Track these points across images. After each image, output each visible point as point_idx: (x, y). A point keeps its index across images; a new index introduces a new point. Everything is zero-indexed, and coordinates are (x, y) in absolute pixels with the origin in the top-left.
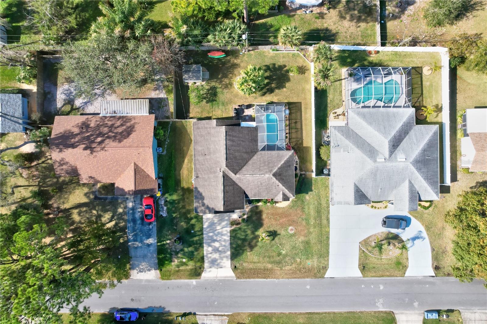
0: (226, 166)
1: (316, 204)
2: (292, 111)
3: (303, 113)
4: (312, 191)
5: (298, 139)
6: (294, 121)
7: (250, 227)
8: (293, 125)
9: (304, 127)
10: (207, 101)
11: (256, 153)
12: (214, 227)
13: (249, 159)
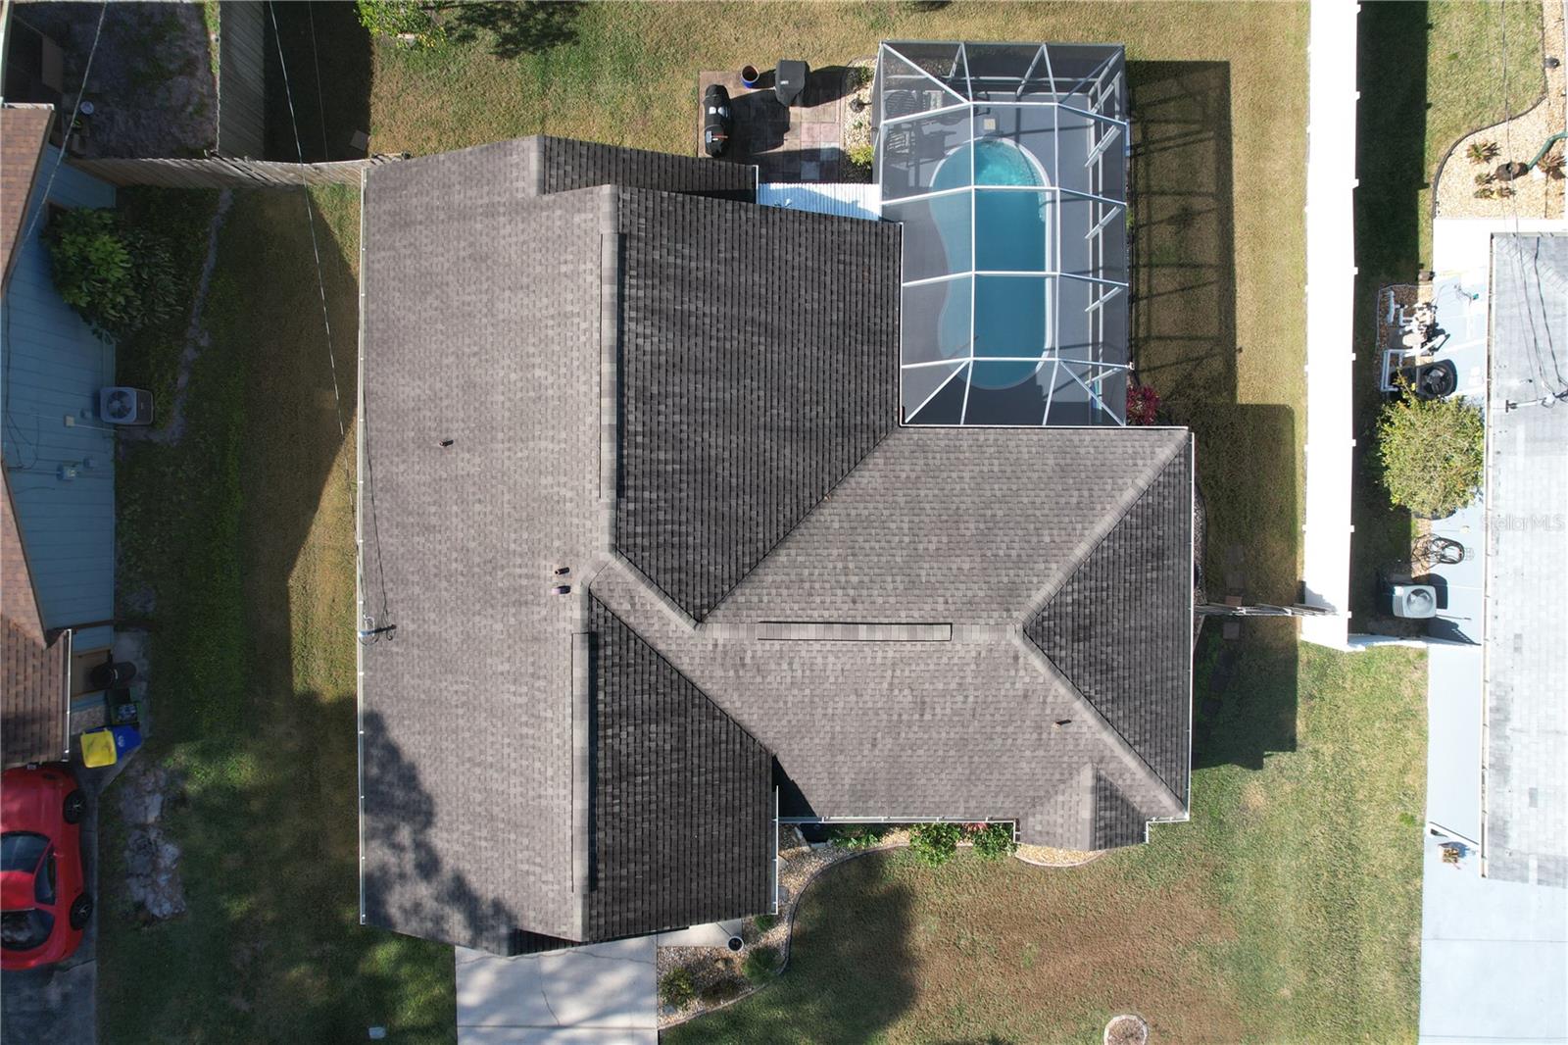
0: (617, 548)
1: (1321, 844)
2: (1157, 132)
3: (1238, 148)
4: (1289, 744)
5: (1201, 349)
6: (1167, 206)
7: (812, 1008)
8: (1164, 236)
9: (1243, 258)
10: (507, 39)
11: (876, 436)
12: (540, 1002)
13: (823, 491)
